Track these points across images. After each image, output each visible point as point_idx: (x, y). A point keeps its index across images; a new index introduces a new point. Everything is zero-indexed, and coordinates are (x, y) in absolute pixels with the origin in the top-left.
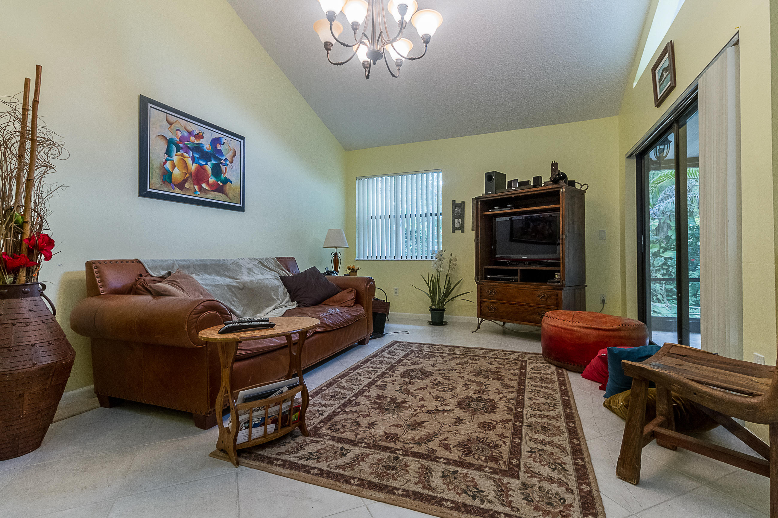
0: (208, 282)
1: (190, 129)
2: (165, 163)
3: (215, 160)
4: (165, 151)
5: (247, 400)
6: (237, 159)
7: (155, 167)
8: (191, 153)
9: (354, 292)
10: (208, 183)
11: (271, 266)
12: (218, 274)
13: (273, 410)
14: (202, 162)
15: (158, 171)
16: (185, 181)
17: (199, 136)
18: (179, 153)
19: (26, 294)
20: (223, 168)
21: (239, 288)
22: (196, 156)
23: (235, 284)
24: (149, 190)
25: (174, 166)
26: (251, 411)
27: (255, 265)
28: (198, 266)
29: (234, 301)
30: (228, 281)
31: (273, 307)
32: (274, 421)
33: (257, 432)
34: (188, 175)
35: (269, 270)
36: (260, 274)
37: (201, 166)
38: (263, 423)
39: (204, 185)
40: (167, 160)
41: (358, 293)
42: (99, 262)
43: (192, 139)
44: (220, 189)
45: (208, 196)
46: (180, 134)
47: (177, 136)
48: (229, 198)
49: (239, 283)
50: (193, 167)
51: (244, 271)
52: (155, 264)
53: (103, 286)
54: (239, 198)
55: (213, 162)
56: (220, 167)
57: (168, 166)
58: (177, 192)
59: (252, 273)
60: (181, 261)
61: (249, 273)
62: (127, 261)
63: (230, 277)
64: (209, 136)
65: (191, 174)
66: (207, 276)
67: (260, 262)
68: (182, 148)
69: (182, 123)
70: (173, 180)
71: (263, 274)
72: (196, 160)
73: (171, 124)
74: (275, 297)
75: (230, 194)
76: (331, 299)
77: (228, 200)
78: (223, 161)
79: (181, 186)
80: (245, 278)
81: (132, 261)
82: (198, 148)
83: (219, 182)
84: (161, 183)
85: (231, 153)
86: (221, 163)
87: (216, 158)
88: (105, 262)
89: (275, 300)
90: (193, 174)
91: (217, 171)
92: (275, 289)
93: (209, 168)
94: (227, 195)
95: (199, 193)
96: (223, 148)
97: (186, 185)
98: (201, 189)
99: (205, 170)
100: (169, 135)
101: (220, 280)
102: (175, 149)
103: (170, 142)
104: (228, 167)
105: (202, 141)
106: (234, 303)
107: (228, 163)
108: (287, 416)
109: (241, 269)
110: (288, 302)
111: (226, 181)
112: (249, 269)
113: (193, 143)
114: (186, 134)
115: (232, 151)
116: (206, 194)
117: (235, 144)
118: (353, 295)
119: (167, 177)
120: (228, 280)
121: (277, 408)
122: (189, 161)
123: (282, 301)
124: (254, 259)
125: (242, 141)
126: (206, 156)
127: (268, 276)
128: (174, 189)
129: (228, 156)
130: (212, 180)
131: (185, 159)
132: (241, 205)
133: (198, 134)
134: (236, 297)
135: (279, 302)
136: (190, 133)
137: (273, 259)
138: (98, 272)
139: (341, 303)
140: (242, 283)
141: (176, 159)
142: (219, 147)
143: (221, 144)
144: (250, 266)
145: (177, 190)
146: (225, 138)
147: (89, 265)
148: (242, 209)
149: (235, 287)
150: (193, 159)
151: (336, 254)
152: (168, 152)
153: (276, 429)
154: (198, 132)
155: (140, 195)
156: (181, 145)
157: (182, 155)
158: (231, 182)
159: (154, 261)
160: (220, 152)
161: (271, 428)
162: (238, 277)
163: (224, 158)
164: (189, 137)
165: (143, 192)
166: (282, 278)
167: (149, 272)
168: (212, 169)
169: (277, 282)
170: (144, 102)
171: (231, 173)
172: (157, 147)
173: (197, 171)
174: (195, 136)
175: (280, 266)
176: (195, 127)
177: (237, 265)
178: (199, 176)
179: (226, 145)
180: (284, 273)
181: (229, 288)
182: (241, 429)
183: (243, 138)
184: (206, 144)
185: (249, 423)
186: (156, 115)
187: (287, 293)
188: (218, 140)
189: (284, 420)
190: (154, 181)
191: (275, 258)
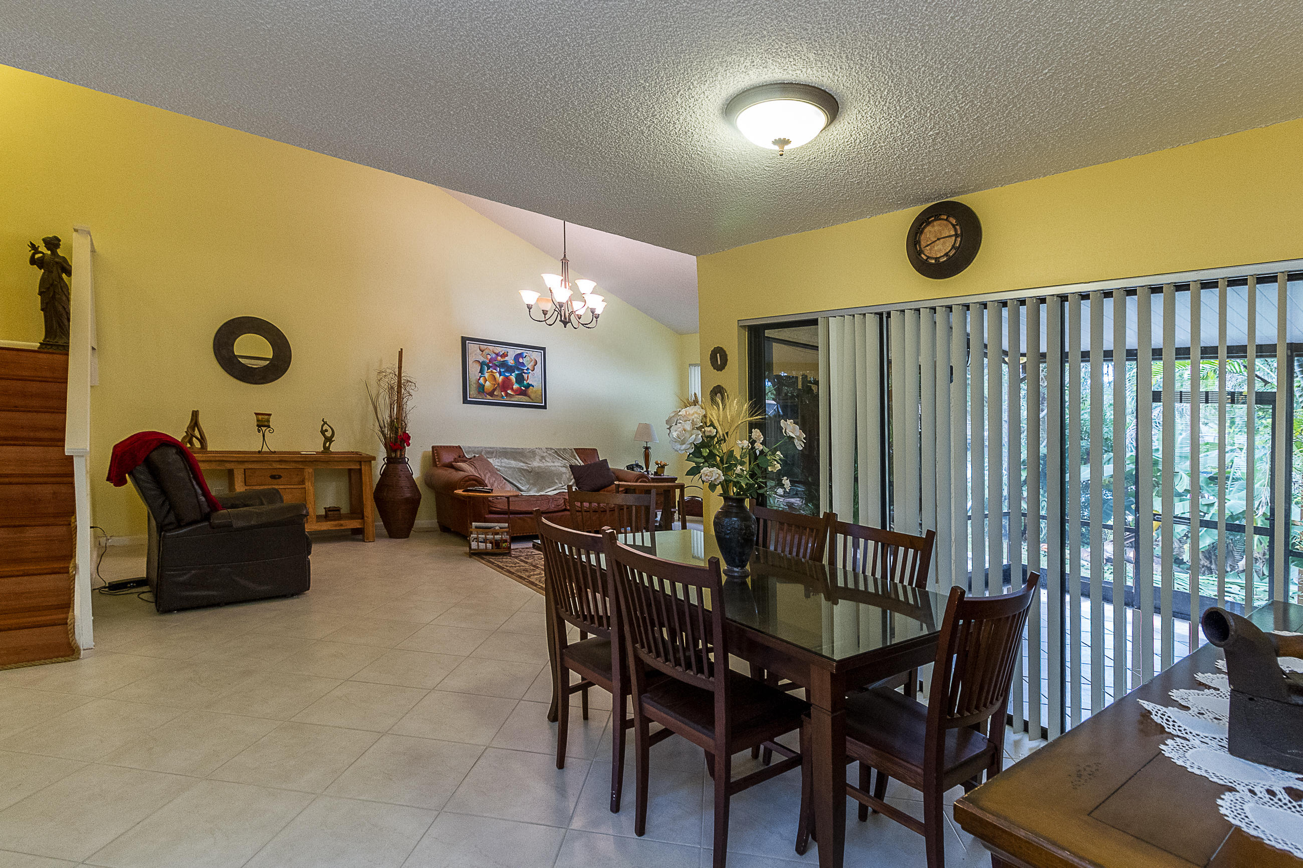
0: (504, 465)
1: (497, 352)
2: (479, 379)
3: (518, 371)
4: (479, 372)
5: (476, 527)
6: (538, 368)
7: (472, 383)
8: (498, 369)
10: (512, 389)
11: (567, 456)
12: (515, 459)
13: (490, 537)
14: (507, 374)
15: (474, 385)
16: (494, 390)
17: (505, 355)
18: (489, 370)
19: (399, 463)
20: (525, 376)
21: (528, 470)
22: (503, 370)
23: (525, 468)
24: (468, 399)
25: (486, 381)
26: (478, 534)
27: (550, 454)
28: (500, 452)
29: (521, 479)
30: (521, 465)
31: (553, 488)
32: (491, 543)
33: (482, 546)
34: (496, 385)
35: (561, 459)
36: (550, 461)
37: (507, 377)
38: (485, 541)
39: (509, 392)
40: (480, 377)
42: (438, 447)
43: (499, 358)
44: (523, 393)
46: (489, 357)
47: (487, 358)
48: (532, 400)
49: (528, 467)
50: (500, 379)
51: (537, 458)
52: (470, 449)
53: (439, 461)
54: (541, 398)
55: (517, 372)
56: (523, 376)
57: (482, 381)
58: (489, 399)
59: (544, 461)
60: (488, 448)
61: (541, 460)
62: (453, 447)
63: (524, 462)
64: (512, 353)
65: (498, 384)
66: (506, 460)
67: (556, 451)
68: (491, 367)
69: (491, 347)
70: (485, 390)
71: (554, 462)
72: (503, 373)
73: (482, 351)
74: (557, 481)
75: (533, 396)
76: (607, 488)
77: (531, 401)
78: (525, 371)
79: (491, 394)
80: (536, 464)
81: (456, 447)
82: (504, 364)
83: (522, 388)
84: (477, 393)
85: (532, 363)
86: (524, 372)
87: (518, 369)
88: (441, 447)
89: (556, 483)
90: (500, 384)
91: (520, 379)
92: (559, 475)
93: (513, 378)
94: (529, 397)
95: (505, 398)
96: (525, 361)
97: (495, 393)
98: (507, 394)
99: (510, 380)
100: (481, 359)
101: (513, 463)
102: (486, 368)
103: (482, 364)
104: (530, 375)
105: (506, 358)
106: (521, 481)
107: (530, 371)
108: (499, 542)
109: (535, 457)
110: (571, 485)
111: (529, 386)
112: (543, 457)
113: (500, 361)
114: (494, 356)
115: (534, 361)
117: (536, 355)
119: (481, 388)
120: (522, 464)
121: (492, 537)
122: (497, 375)
123: (565, 485)
124: (551, 449)
125: (542, 351)
126: (510, 369)
127: (556, 464)
128: (486, 396)
129: (530, 366)
130: (516, 386)
131: (494, 374)
132: (543, 404)
134: (524, 477)
135: (561, 485)
136: (497, 355)
137: (571, 450)
138: (437, 453)
140: (531, 467)
141: (487, 375)
142: (521, 360)
143: (523, 358)
144: (544, 454)
145: (488, 397)
146: (525, 352)
147: (433, 448)
148: (545, 407)
149: (523, 469)
150: (500, 374)
151: (647, 448)
152: (481, 371)
153: (492, 548)
154: (503, 352)
155: (463, 403)
156: (491, 365)
157: (492, 371)
158: (533, 386)
159: (469, 447)
160: (523, 364)
161: (489, 546)
162: (530, 463)
163: (526, 368)
164: (496, 358)
165: (465, 401)
166: (571, 466)
167: (465, 454)
168: (516, 378)
169: (564, 470)
170: (464, 340)
171: (534, 379)
172: (474, 370)
173: (503, 381)
174: (501, 356)
175: (575, 456)
176: (500, 350)
177: (533, 453)
178: (505, 385)
179: (528, 358)
180: (576, 462)
181: (521, 470)
182: (473, 541)
183: (544, 349)
184: (510, 360)
185: (477, 539)
186: (472, 347)
187: (572, 480)
188: (520, 355)
189: (497, 544)
190: (472, 391)
191: (575, 449)
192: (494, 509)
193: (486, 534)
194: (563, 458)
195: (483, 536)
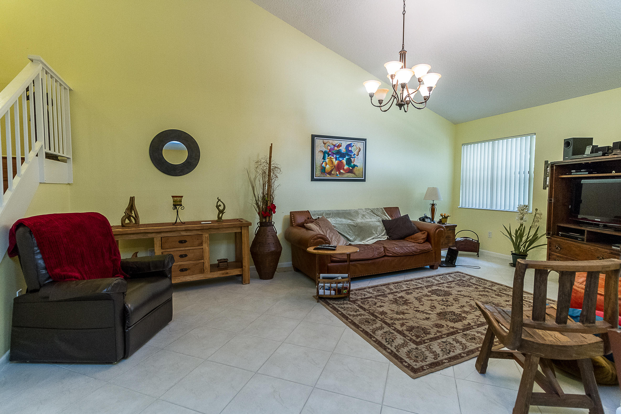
0: (338, 222)
1: (334, 144)
2: (322, 164)
3: (348, 156)
4: (322, 158)
5: (324, 278)
6: (361, 154)
7: (317, 167)
8: (335, 155)
9: (426, 234)
10: (344, 169)
11: (379, 213)
12: (345, 218)
13: (334, 285)
14: (341, 159)
15: (319, 168)
16: (332, 171)
17: (339, 146)
18: (329, 157)
19: (268, 226)
20: (352, 159)
21: (354, 225)
22: (337, 156)
23: (352, 224)
24: (315, 178)
25: (326, 164)
26: (325, 283)
27: (368, 213)
28: (335, 213)
29: (349, 232)
31: (372, 238)
32: (334, 290)
33: (327, 292)
34: (333, 167)
35: (376, 216)
36: (369, 218)
37: (341, 161)
38: (330, 289)
39: (342, 171)
40: (323, 162)
41: (428, 235)
42: (294, 212)
43: (336, 148)
44: (350, 171)
45: (344, 176)
46: (329, 148)
48: (356, 175)
49: (354, 223)
50: (336, 162)
51: (360, 216)
52: (315, 213)
53: (294, 222)
54: (362, 174)
55: (347, 157)
56: (351, 159)
57: (324, 165)
58: (328, 177)
59: (364, 218)
60: (327, 211)
61: (362, 218)
62: (304, 211)
63: (351, 220)
64: (344, 144)
66: (339, 219)
67: (372, 211)
68: (330, 154)
69: (331, 141)
70: (326, 171)
71: (371, 219)
72: (338, 158)
73: (325, 144)
74: (374, 232)
75: (357, 173)
76: (411, 236)
77: (355, 176)
79: (330, 173)
80: (359, 220)
81: (306, 211)
82: (339, 152)
83: (350, 168)
84: (320, 173)
85: (357, 150)
86: (352, 157)
87: (348, 155)
88: (296, 212)
89: (374, 234)
90: (336, 166)
91: (349, 162)
92: (376, 228)
93: (344, 161)
94: (354, 174)
95: (339, 175)
96: (353, 149)
97: (332, 173)
98: (340, 173)
99: (342, 163)
100: (324, 149)
101: (345, 221)
102: (327, 155)
103: (324, 153)
104: (355, 159)
105: (341, 148)
107: (356, 156)
108: (341, 290)
109: (358, 215)
110: (384, 235)
111: (355, 166)
112: (364, 215)
113: (336, 150)
114: (332, 147)
115: (358, 149)
116: (343, 175)
117: (360, 145)
118: (424, 236)
119: (323, 170)
120: (350, 221)
121: (335, 285)
122: (334, 160)
123: (380, 235)
124: (369, 209)
125: (364, 142)
126: (343, 155)
127: (373, 220)
128: (326, 175)
129: (356, 153)
130: (346, 167)
131: (332, 159)
132: (363, 178)
133: (339, 145)
134: (352, 231)
135: (377, 235)
136: (335, 146)
137: (382, 209)
138: (293, 216)
139: (415, 240)
140: (357, 223)
141: (327, 160)
142: (350, 149)
143: (351, 147)
144: (364, 213)
145: (328, 175)
146: (353, 143)
147: (291, 213)
148: (364, 180)
149: (351, 225)
150: (336, 159)
151: (433, 205)
152: (324, 158)
153: (335, 294)
154: (338, 144)
155: (311, 181)
156: (330, 153)
157: (330, 158)
158: (357, 166)
159: (315, 211)
160: (351, 151)
161: (333, 292)
162: (355, 220)
163: (353, 154)
164: (334, 148)
165: (313, 179)
166: (383, 221)
167: (312, 216)
168: (346, 162)
169: (378, 224)
170: (313, 137)
171: (358, 161)
172: (319, 157)
173: (338, 164)
174: (337, 147)
175: (385, 213)
176: (336, 142)
177: (357, 212)
178: (339, 167)
179: (354, 147)
180: (386, 217)
181: (349, 225)
182: (320, 289)
183: (365, 140)
184: (343, 149)
185: (323, 287)
186: (319, 142)
187: (384, 230)
188: (349, 145)
189: (339, 291)
190: (318, 173)
191: (384, 208)
192: (334, 259)
193: (331, 283)
194: (377, 215)
195: (329, 285)
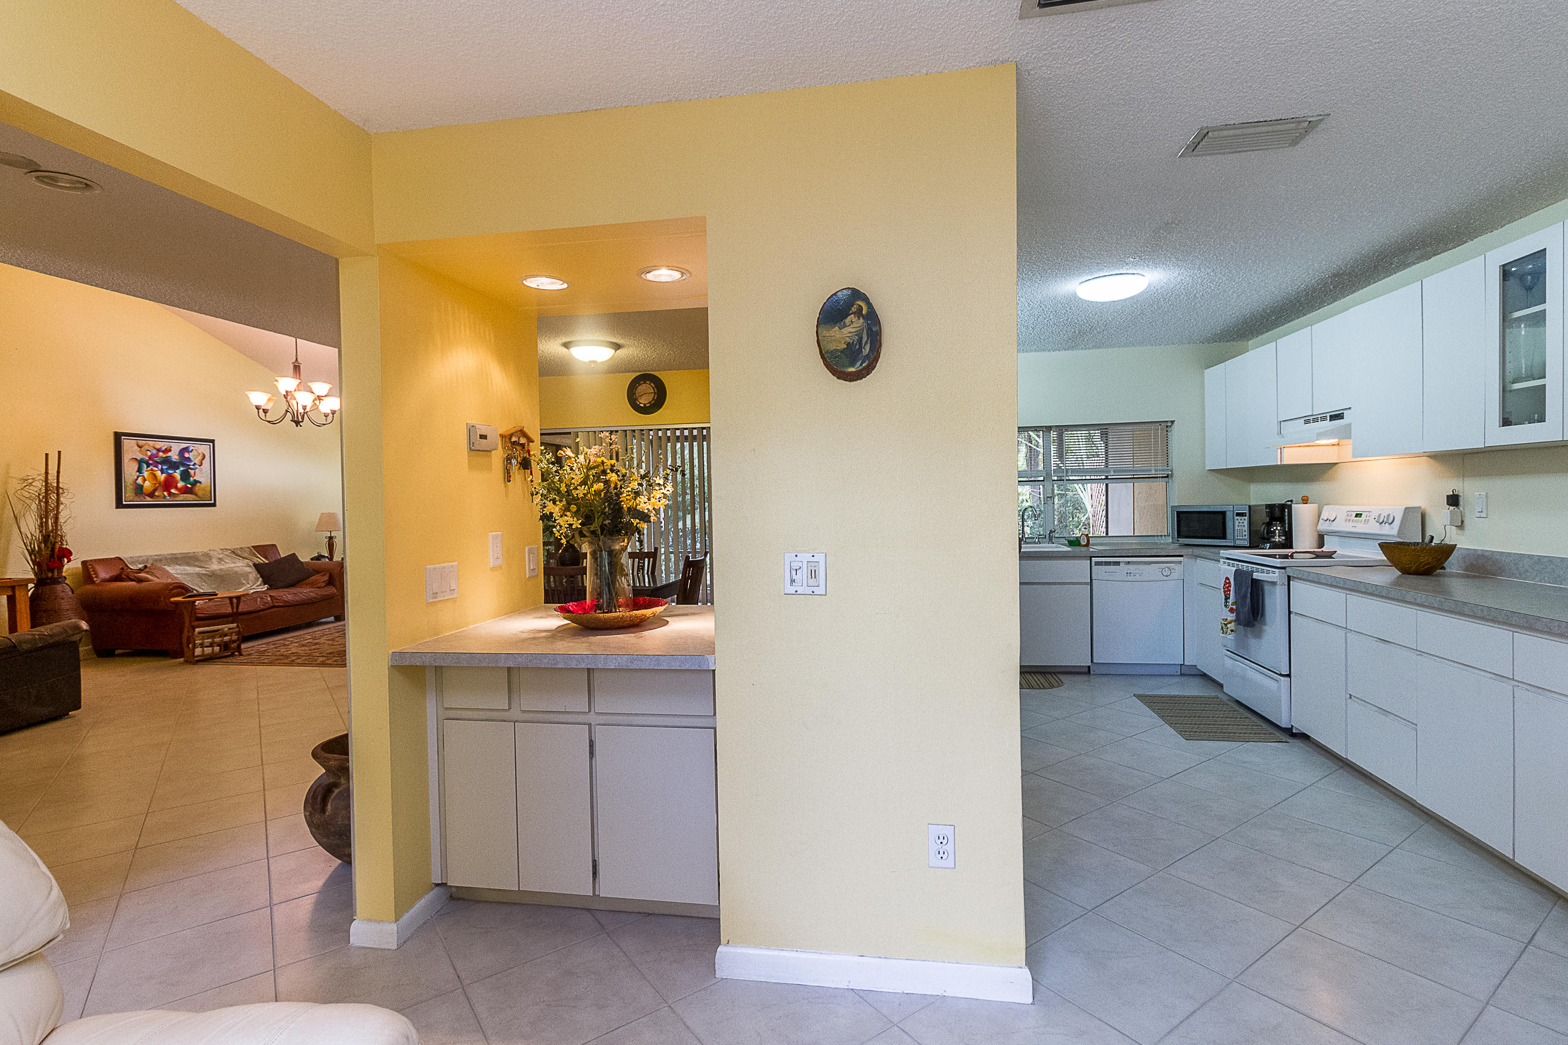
0: (179, 571)
1: (158, 447)
2: (137, 479)
3: (183, 467)
4: (136, 469)
5: (200, 633)
6: (207, 463)
7: (128, 484)
8: (160, 466)
9: (328, 575)
10: (176, 488)
11: (245, 555)
12: (188, 564)
13: (217, 640)
14: (170, 472)
15: (131, 487)
16: (155, 490)
17: (168, 450)
18: (149, 469)
20: (192, 472)
21: (209, 576)
22: (165, 467)
23: (204, 572)
24: (124, 503)
25: (144, 480)
26: (203, 639)
27: (226, 555)
28: (170, 559)
29: (203, 585)
30: (197, 570)
31: (242, 589)
32: (218, 646)
33: (208, 650)
34: (157, 485)
36: (230, 562)
37: (170, 476)
38: (211, 645)
39: (173, 491)
40: (138, 477)
41: (331, 576)
42: (91, 561)
43: (161, 454)
44: (189, 491)
45: (177, 499)
46: (149, 453)
47: (146, 455)
48: (199, 497)
49: (207, 571)
50: (162, 477)
51: (214, 560)
52: (133, 560)
53: (96, 577)
54: (209, 495)
55: (182, 469)
56: (189, 472)
57: (140, 481)
58: (149, 501)
59: (223, 563)
61: (219, 563)
62: (111, 559)
63: (200, 567)
64: (176, 447)
65: (160, 483)
66: (179, 567)
67: (233, 551)
68: (151, 464)
69: (151, 443)
70: (144, 491)
71: (235, 563)
72: (165, 471)
73: (140, 447)
74: (244, 582)
75: (200, 493)
76: (304, 582)
77: (198, 499)
78: (191, 467)
79: (151, 495)
80: (215, 566)
81: (114, 558)
82: (167, 461)
83: (189, 485)
84: (134, 495)
85: (200, 457)
87: (184, 465)
88: (95, 560)
89: (247, 582)
90: (162, 483)
91: (185, 476)
92: (246, 575)
93: (177, 475)
94: (196, 495)
95: (168, 498)
96: (191, 455)
97: (156, 494)
98: (170, 494)
99: (174, 478)
100: (139, 456)
101: (190, 569)
102: (145, 466)
103: (140, 462)
104: (197, 470)
105: (169, 454)
106: (202, 587)
107: (197, 466)
108: (227, 644)
109: (211, 559)
110: (260, 585)
111: (196, 482)
112: (220, 559)
113: (162, 457)
114: (155, 452)
115: (201, 455)
116: (176, 497)
117: (204, 449)
118: (326, 578)
119: (139, 490)
120: (200, 569)
122: (159, 473)
123: (253, 585)
124: (226, 549)
125: (211, 444)
126: (174, 466)
127: (237, 565)
128: (145, 498)
129: (197, 461)
130: (180, 484)
131: (155, 472)
132: (212, 502)
133: (166, 449)
134: (205, 582)
135: (249, 584)
136: (159, 450)
137: (249, 548)
138: (93, 568)
139: (312, 585)
140: (212, 571)
141: (146, 474)
142: (187, 455)
143: (188, 452)
144: (221, 556)
145: (148, 498)
146: (194, 446)
147: (84, 563)
148: (214, 505)
149: (204, 574)
150: (162, 471)
151: (331, 538)
152: (140, 470)
153: (220, 651)
155: (117, 508)
156: (151, 462)
157: (152, 470)
158: (200, 483)
159: (132, 557)
160: (189, 459)
161: (217, 649)
162: (208, 567)
163: (192, 463)
164: (157, 454)
165: (119, 504)
166: (255, 565)
167: (129, 565)
168: (181, 475)
169: (248, 569)
170: (118, 437)
171: (201, 475)
172: (130, 470)
173: (166, 480)
174: (164, 452)
175: (254, 554)
176: (162, 444)
177: (208, 556)
178: (169, 484)
179: (195, 452)
180: (259, 560)
181: (199, 575)
182: (197, 648)
183: (213, 441)
184: (174, 456)
185: (202, 645)
186: (128, 444)
187: (259, 578)
188: (186, 450)
189: (225, 646)
190: (128, 495)
191: (253, 547)
192: (200, 615)
193: (213, 637)
194: (243, 558)
195: (210, 640)
